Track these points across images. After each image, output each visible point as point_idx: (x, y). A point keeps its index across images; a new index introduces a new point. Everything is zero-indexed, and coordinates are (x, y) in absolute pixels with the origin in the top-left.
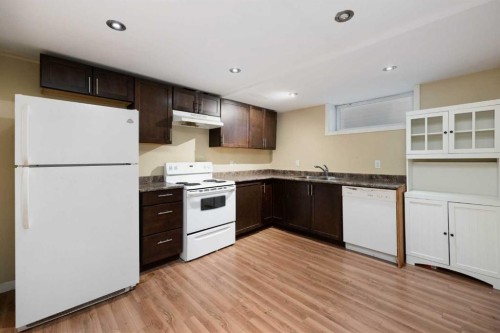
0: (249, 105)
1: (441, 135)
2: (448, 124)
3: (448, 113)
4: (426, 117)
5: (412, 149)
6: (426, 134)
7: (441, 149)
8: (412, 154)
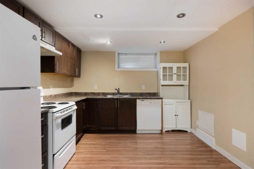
0: (70, 42)
1: (172, 75)
2: (175, 71)
3: (175, 66)
4: (168, 66)
5: (163, 80)
6: (168, 74)
7: (172, 80)
8: (163, 82)
